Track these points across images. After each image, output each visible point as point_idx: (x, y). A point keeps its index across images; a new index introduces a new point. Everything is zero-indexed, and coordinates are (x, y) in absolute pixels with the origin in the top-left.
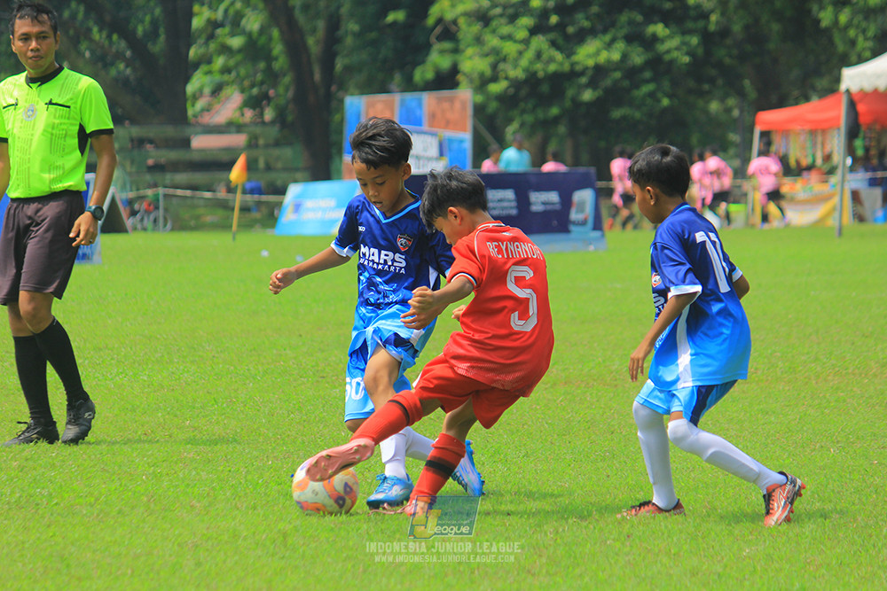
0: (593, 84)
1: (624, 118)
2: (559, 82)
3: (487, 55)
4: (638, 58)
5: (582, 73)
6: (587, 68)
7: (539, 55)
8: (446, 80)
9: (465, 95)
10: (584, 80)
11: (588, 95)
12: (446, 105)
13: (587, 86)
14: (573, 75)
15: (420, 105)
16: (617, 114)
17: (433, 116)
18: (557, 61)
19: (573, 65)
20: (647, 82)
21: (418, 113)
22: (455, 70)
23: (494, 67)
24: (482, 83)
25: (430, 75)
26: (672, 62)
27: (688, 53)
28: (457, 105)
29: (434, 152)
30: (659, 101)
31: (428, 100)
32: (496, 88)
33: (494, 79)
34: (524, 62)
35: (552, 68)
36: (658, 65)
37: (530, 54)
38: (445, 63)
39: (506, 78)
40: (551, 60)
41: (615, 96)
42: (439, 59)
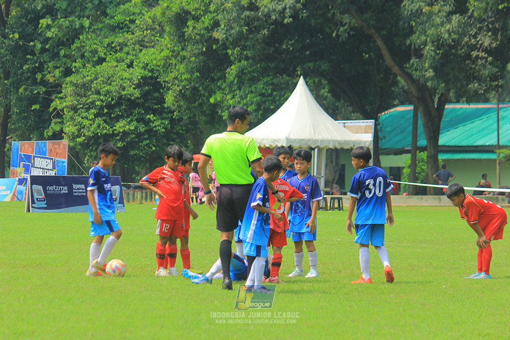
0: (122, 139)
1: (135, 155)
2: (107, 137)
3: (76, 125)
4: (142, 128)
5: (118, 135)
6: (119, 132)
7: (99, 126)
8: (58, 136)
9: (65, 142)
10: (118, 138)
11: (120, 144)
12: (57, 146)
13: (119, 140)
14: (114, 135)
15: (45, 146)
16: (132, 153)
17: (51, 150)
18: (107, 130)
19: (113, 131)
20: (146, 139)
21: (45, 149)
22: (62, 131)
23: (79, 130)
24: (74, 137)
25: (50, 134)
26: (156, 131)
27: (163, 128)
28: (62, 146)
29: (50, 167)
30: (151, 148)
31: (49, 143)
32: (79, 140)
33: (79, 136)
34: (92, 129)
35: (105, 131)
36: (150, 132)
37: (95, 125)
38: (57, 128)
39: (84, 136)
40: (104, 128)
41: (132, 145)
42: (54, 127)
